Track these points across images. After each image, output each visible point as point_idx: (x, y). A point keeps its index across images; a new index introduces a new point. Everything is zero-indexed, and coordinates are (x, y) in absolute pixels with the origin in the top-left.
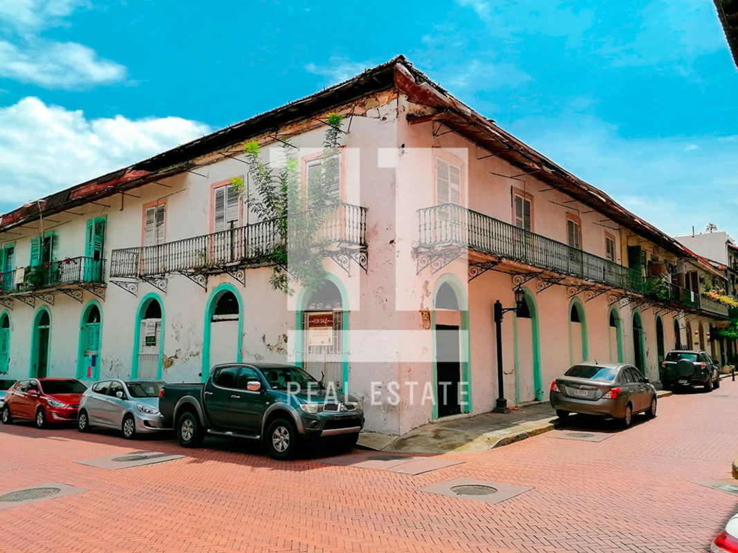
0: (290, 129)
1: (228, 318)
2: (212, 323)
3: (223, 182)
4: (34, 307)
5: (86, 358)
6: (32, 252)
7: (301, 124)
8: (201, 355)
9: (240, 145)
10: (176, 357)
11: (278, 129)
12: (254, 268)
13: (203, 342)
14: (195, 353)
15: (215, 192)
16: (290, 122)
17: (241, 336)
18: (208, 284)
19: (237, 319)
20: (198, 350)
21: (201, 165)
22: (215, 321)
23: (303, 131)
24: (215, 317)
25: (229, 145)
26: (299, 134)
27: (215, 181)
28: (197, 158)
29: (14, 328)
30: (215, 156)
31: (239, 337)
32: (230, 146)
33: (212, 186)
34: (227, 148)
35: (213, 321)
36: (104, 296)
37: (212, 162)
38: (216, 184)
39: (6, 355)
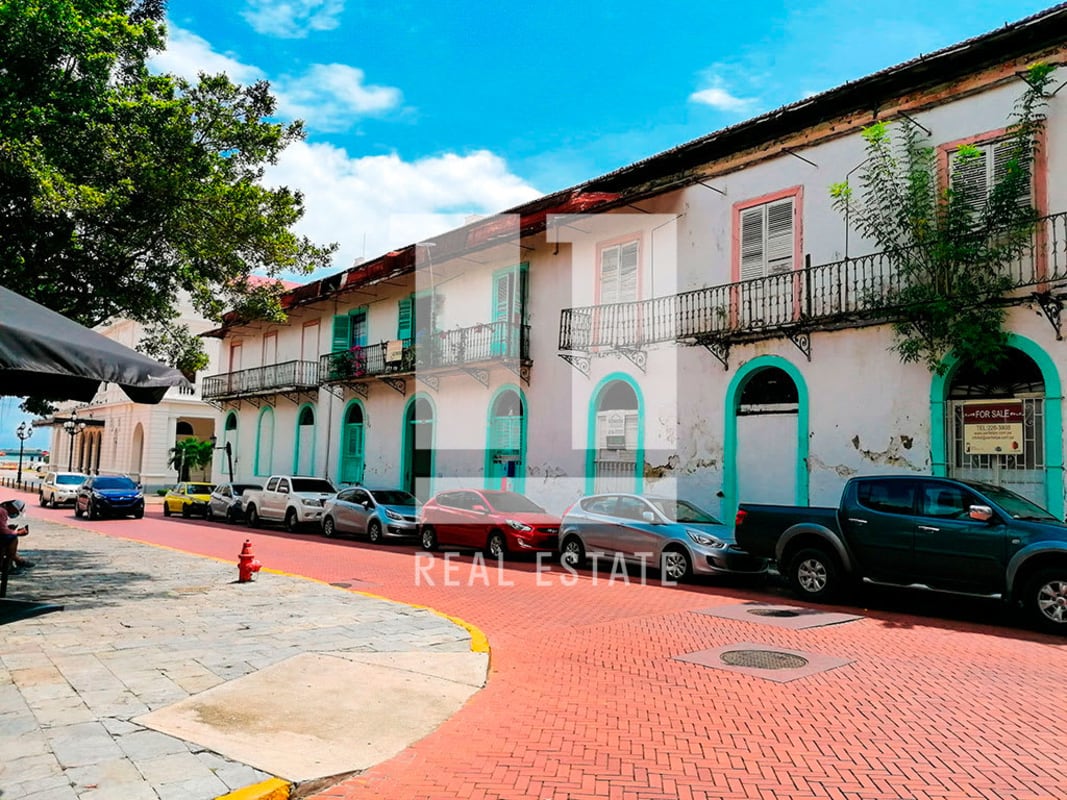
0: (907, 102)
1: (771, 410)
2: (739, 418)
3: (759, 199)
4: (404, 394)
5: (497, 465)
6: (400, 318)
7: (932, 93)
8: (720, 465)
9: (792, 137)
10: (669, 467)
11: (879, 105)
12: (831, 331)
13: (722, 444)
14: (707, 462)
15: (742, 217)
16: (907, 90)
17: (805, 438)
18: (730, 357)
19: (795, 411)
20: (713, 457)
21: (714, 176)
22: (745, 414)
23: (942, 102)
24: (744, 408)
25: (770, 140)
26: (931, 108)
27: (740, 198)
28: (701, 166)
29: (371, 423)
30: (740, 159)
31: (800, 439)
32: (772, 142)
33: (734, 206)
34: (765, 145)
35: (739, 413)
36: (529, 378)
37: (736, 169)
38: (743, 203)
39: (359, 460)
